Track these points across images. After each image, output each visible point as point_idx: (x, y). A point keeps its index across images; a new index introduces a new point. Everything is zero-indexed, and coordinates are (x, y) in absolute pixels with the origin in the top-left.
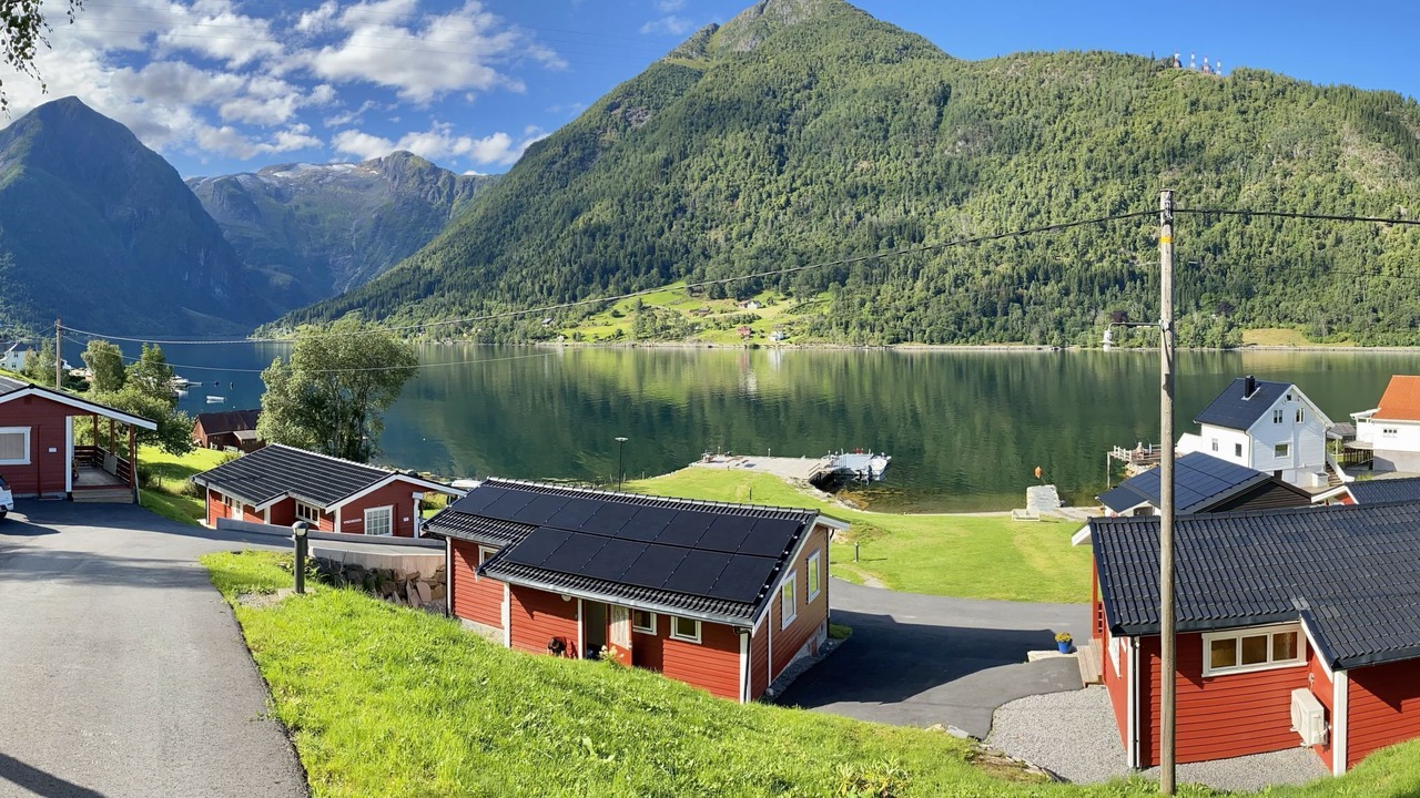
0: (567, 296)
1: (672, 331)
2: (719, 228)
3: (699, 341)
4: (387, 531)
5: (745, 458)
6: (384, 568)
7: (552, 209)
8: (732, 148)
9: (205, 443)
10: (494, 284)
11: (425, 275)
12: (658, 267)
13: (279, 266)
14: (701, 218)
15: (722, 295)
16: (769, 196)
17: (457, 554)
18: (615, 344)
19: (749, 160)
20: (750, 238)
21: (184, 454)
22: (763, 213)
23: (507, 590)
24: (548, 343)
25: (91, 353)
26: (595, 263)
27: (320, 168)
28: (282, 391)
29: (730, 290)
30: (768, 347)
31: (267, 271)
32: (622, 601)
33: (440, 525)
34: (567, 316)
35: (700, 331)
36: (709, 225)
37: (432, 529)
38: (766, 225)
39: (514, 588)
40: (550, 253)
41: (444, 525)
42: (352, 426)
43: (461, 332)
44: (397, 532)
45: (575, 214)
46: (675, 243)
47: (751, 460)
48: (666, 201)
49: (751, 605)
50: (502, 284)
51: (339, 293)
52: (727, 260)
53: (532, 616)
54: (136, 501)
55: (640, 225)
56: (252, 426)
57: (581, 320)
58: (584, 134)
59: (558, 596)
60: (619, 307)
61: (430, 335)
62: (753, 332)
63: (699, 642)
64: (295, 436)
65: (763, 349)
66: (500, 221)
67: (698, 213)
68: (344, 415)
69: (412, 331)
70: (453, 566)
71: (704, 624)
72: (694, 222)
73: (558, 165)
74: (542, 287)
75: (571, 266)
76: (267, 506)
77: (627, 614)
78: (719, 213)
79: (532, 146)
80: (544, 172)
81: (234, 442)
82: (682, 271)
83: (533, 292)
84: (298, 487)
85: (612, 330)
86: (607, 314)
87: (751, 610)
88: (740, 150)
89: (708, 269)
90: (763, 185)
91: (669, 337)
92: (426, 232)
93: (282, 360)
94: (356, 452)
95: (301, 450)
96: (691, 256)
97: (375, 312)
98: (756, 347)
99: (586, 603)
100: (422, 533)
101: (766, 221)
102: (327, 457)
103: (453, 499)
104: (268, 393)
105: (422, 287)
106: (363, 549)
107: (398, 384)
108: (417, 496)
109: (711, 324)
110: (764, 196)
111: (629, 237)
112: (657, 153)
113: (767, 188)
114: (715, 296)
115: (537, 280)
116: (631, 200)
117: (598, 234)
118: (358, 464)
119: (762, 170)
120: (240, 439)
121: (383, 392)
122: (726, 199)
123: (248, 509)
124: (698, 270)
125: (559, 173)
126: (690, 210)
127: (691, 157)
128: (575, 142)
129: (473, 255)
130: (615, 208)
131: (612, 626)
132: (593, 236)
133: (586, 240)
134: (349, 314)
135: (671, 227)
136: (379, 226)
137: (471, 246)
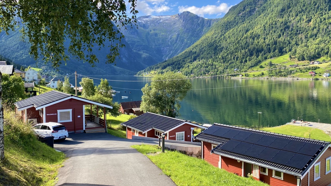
0: (243, 60)
1: (283, 73)
2: (303, 34)
3: (293, 77)
4: (183, 140)
5: (309, 122)
6: (182, 150)
7: (239, 29)
8: (309, 2)
9: (123, 113)
10: (217, 56)
11: (194, 54)
12: (278, 49)
13: (145, 51)
14: (295, 30)
15: (303, 59)
16: (325, 19)
17: (205, 146)
18: (261, 78)
19: (316, 6)
20: (316, 36)
21: (117, 116)
22: (322, 26)
23: (220, 158)
24: (236, 77)
25: (83, 82)
26: (254, 48)
27: (158, 17)
28: (148, 95)
29: (307, 57)
30: (322, 79)
31: (141, 52)
32: (257, 163)
33: (199, 137)
34: (243, 68)
35: (293, 73)
36: (298, 32)
37: (197, 138)
38: (323, 31)
39: (223, 157)
40: (238, 45)
41: (201, 137)
42: (170, 106)
43: (205, 74)
44: (186, 140)
45: (247, 31)
46: (285, 40)
47: (311, 123)
48: (282, 25)
49: (302, 170)
50: (220, 57)
51: (165, 60)
52: (306, 46)
53: (228, 166)
54: (106, 132)
55: (271, 34)
56: (139, 106)
57: (248, 69)
58: (251, 2)
59: (236, 160)
60: (263, 64)
61: (195, 74)
62: (316, 74)
63: (282, 179)
64: (153, 110)
65: (320, 80)
66: (220, 35)
67: (294, 28)
68: (168, 102)
69: (189, 73)
70: (204, 150)
71: (284, 174)
72: (292, 32)
73: (241, 14)
74: (234, 57)
75: (245, 50)
76: (146, 132)
77: (258, 168)
78: (303, 28)
79: (232, 8)
80: (236, 17)
81: (132, 112)
82: (287, 50)
83: (231, 59)
84: (155, 126)
85: (260, 73)
86: (258, 67)
87: (301, 171)
88: (312, 3)
89: (298, 49)
90: (322, 16)
91: (281, 76)
92: (194, 39)
93: (148, 84)
94: (172, 114)
95: (155, 114)
96: (291, 45)
97: (177, 67)
98: (317, 79)
99: (245, 163)
100: (194, 140)
101: (323, 30)
102: (163, 116)
103: (203, 130)
104: (144, 95)
105: (192, 58)
106: (176, 144)
107: (185, 92)
108: (192, 129)
109: (298, 70)
110: (322, 20)
111: (267, 38)
112: (279, 7)
113: (324, 16)
114: (300, 59)
115: (232, 55)
116: (268, 25)
117: (255, 38)
118: (172, 118)
119: (322, 9)
120: (134, 111)
121: (181, 95)
122: (306, 22)
123: (140, 133)
124: (294, 50)
125: (241, 17)
126: (291, 28)
127: (292, 7)
128: (248, 5)
129: (210, 47)
130: (262, 28)
131: (253, 171)
132: (254, 39)
133: (251, 40)
134: (168, 68)
135: (283, 34)
136: (178, 37)
137: (210, 43)
